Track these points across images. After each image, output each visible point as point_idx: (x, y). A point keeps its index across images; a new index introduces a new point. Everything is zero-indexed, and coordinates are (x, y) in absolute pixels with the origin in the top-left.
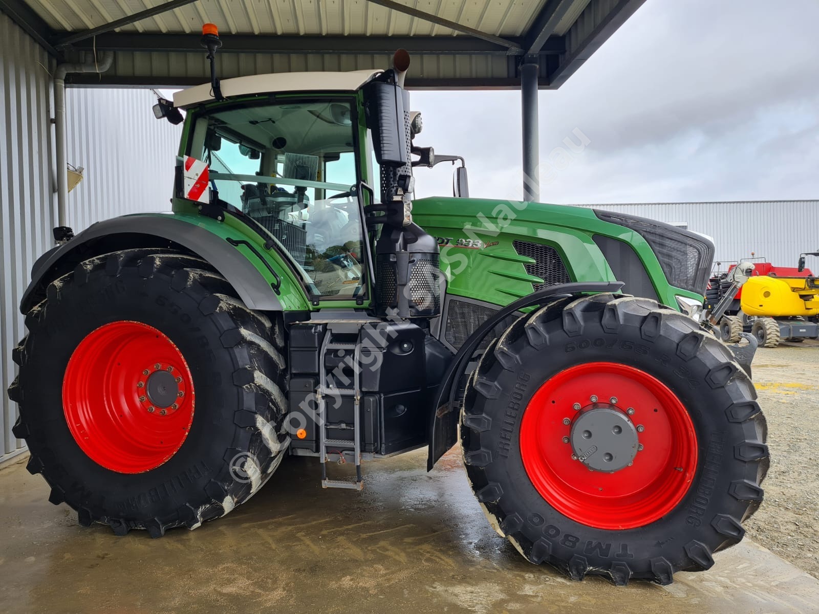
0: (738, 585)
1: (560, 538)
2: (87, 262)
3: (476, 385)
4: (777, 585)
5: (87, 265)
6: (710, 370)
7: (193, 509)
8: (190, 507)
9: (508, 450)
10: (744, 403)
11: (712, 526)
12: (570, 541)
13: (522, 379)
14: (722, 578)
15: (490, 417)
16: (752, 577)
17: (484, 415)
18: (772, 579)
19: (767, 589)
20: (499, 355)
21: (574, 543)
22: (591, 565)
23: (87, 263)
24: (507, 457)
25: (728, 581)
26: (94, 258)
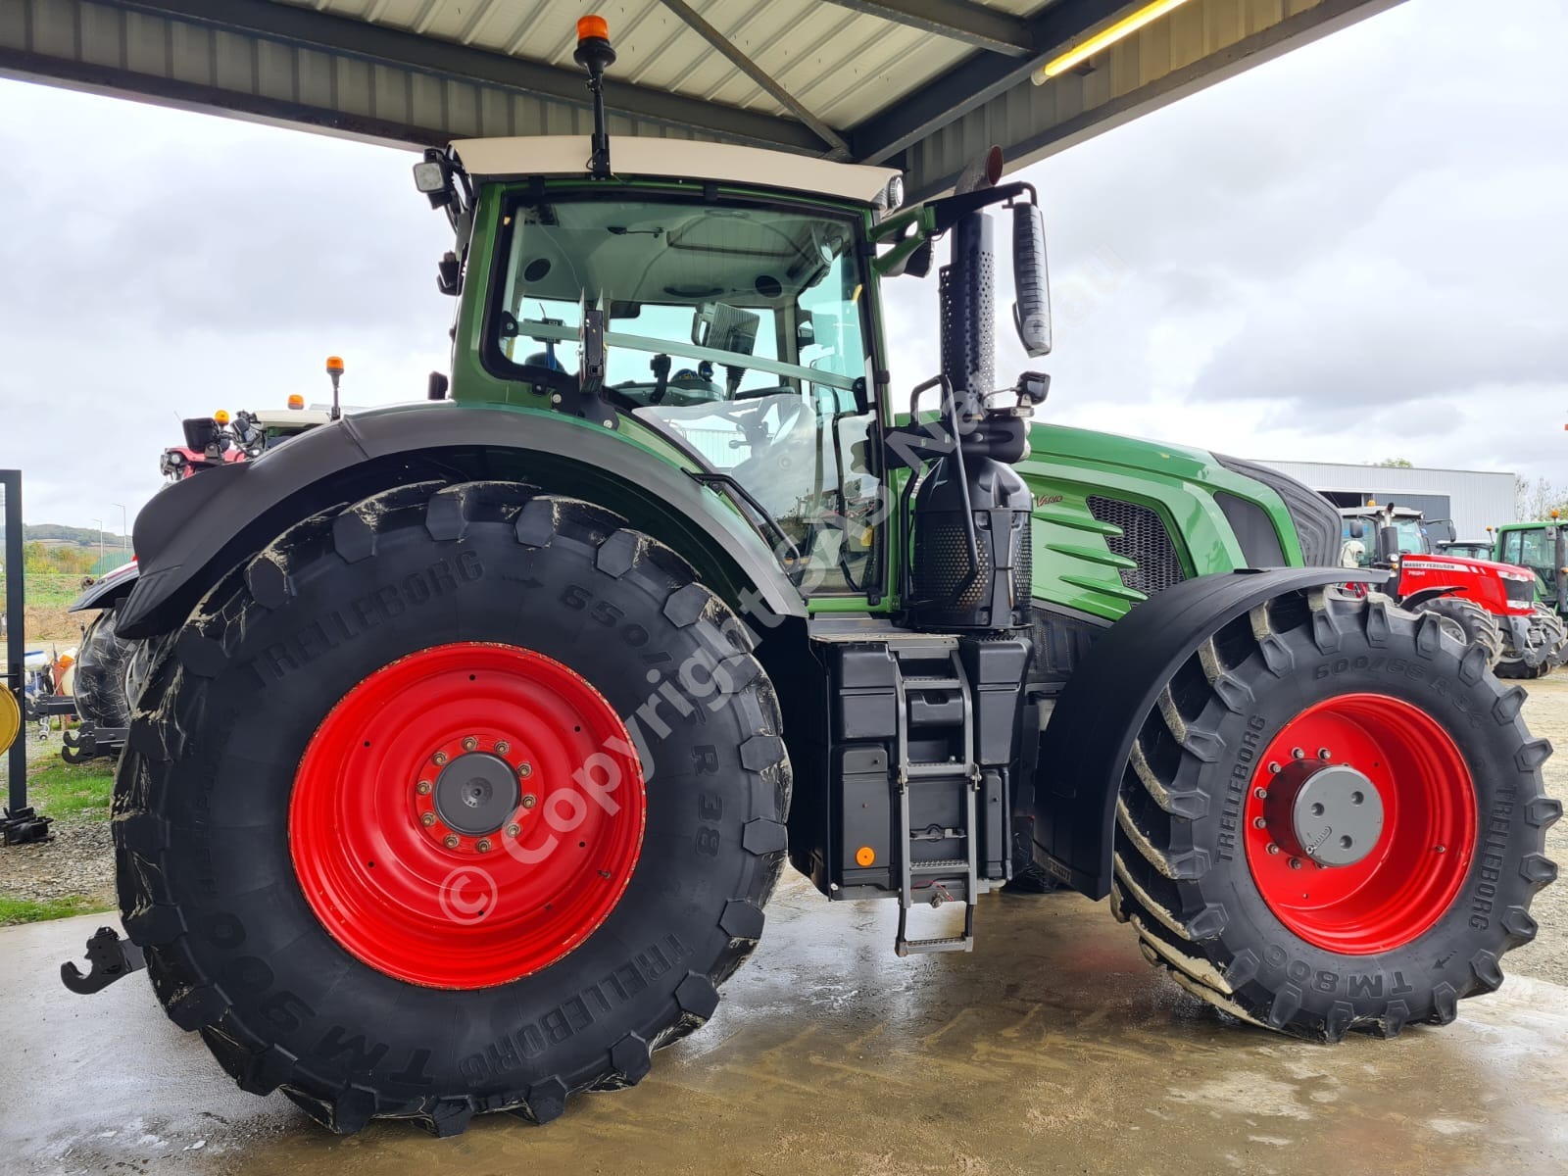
1: (1313, 980)
2: (361, 505)
3: (1185, 740)
5: (365, 513)
6: (1498, 698)
7: (644, 1040)
8: (639, 1038)
9: (1232, 846)
10: (1535, 743)
11: (1502, 925)
12: (1327, 981)
13: (1253, 726)
15: (1208, 794)
17: (1199, 791)
20: (1220, 689)
21: (1333, 984)
22: (1357, 1014)
23: (364, 510)
24: (1230, 859)
26: (372, 499)
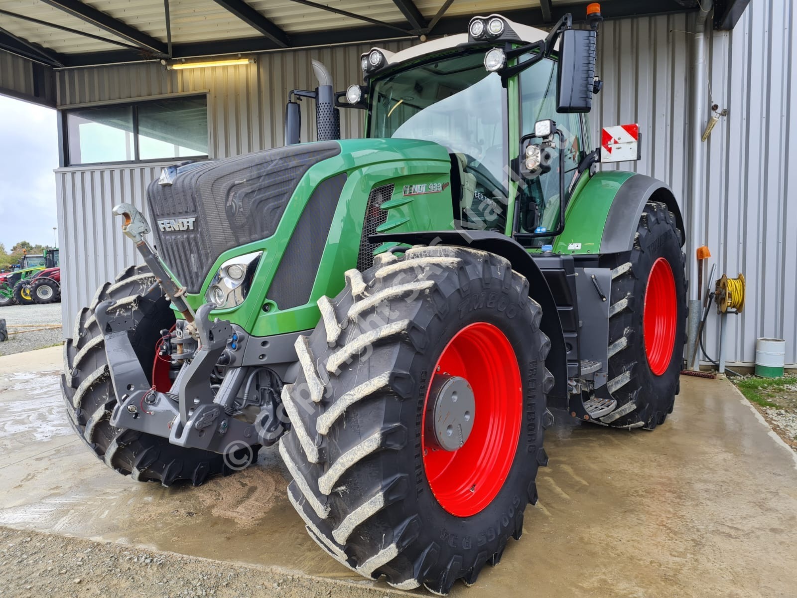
0: (97, 499)
4: (69, 511)
14: (113, 498)
16: (92, 509)
18: (74, 514)
19: (75, 506)
25: (107, 498)
